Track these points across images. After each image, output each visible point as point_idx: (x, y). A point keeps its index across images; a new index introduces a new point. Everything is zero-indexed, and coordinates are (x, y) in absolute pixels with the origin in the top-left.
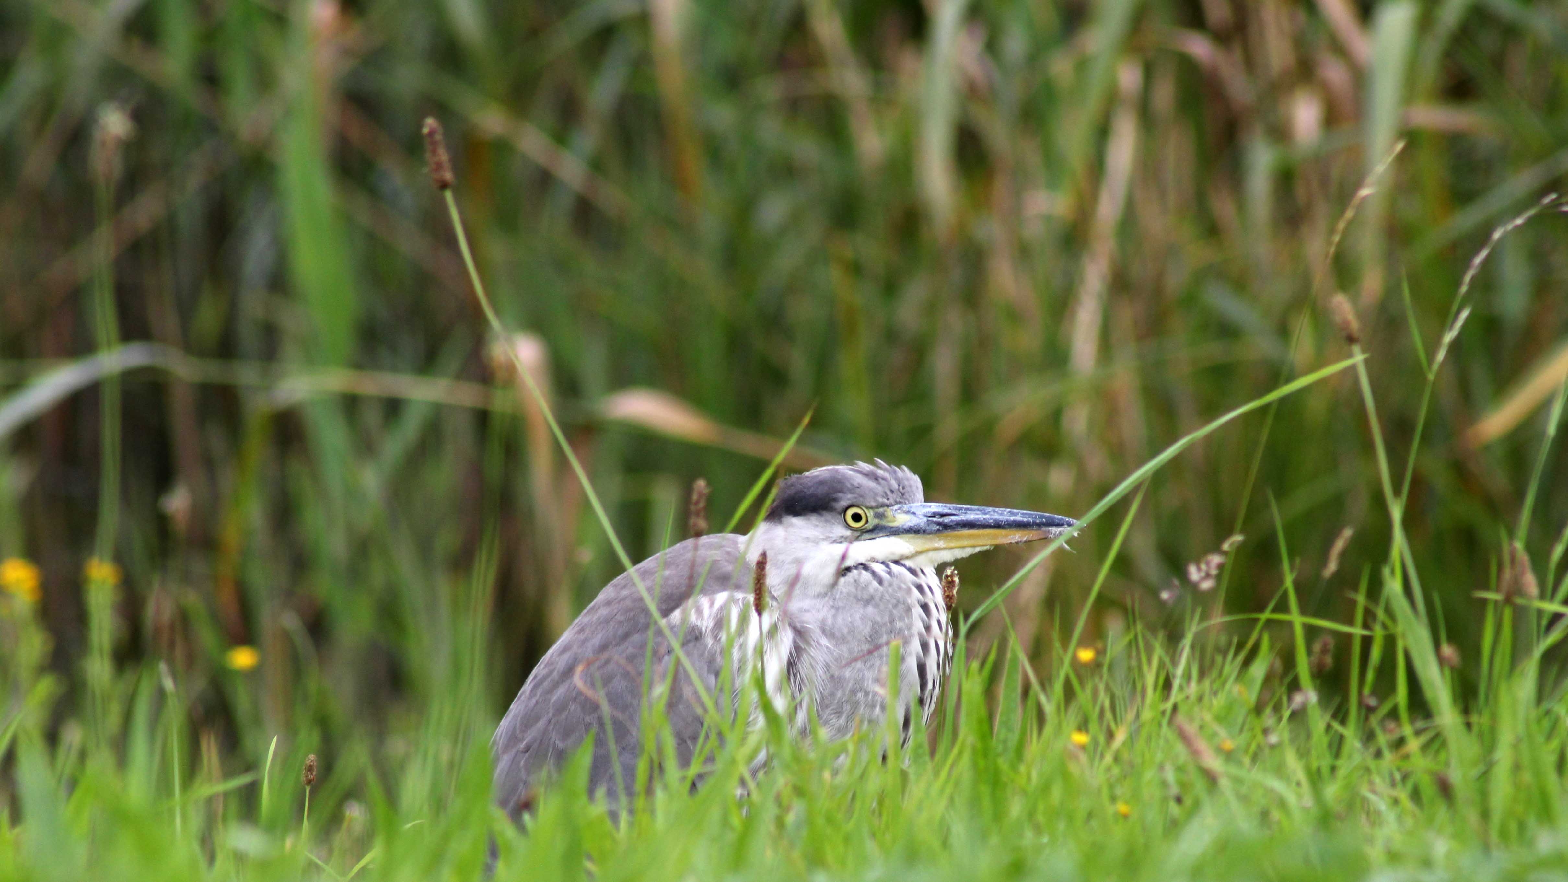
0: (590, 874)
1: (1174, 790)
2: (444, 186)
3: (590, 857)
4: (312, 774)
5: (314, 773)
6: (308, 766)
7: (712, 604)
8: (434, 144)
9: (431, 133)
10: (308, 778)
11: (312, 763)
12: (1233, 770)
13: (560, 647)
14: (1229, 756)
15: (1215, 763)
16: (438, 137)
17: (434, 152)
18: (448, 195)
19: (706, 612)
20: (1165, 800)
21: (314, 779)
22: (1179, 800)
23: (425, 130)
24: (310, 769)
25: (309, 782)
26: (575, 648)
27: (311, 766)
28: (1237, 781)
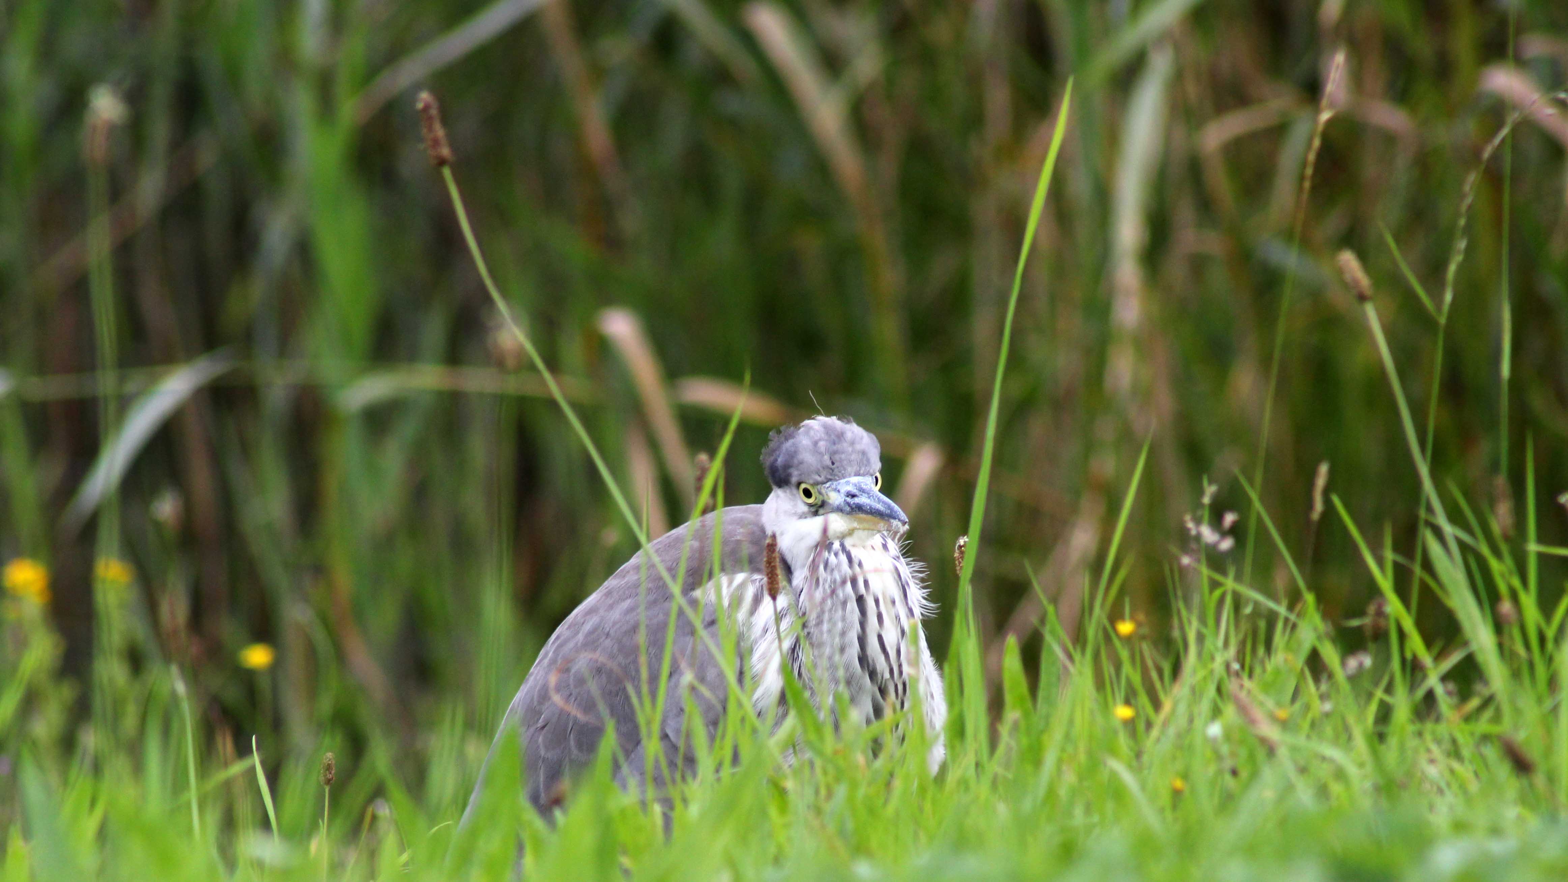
0: (626, 872)
1: (1228, 764)
2: (442, 162)
3: (625, 852)
4: (330, 773)
5: (333, 772)
6: (326, 764)
7: (730, 583)
8: (430, 118)
9: (427, 108)
10: (326, 777)
11: (330, 762)
12: (1289, 739)
13: (585, 608)
14: (1285, 725)
15: (1272, 732)
16: (434, 112)
17: (430, 129)
18: (447, 172)
19: (725, 591)
20: (1220, 772)
21: (332, 778)
22: (1234, 773)
23: (420, 106)
24: (329, 768)
25: (328, 782)
26: (602, 612)
27: (329, 765)
28: (1294, 749)
